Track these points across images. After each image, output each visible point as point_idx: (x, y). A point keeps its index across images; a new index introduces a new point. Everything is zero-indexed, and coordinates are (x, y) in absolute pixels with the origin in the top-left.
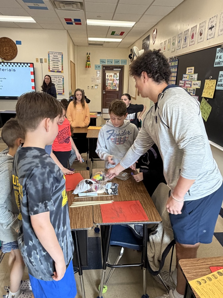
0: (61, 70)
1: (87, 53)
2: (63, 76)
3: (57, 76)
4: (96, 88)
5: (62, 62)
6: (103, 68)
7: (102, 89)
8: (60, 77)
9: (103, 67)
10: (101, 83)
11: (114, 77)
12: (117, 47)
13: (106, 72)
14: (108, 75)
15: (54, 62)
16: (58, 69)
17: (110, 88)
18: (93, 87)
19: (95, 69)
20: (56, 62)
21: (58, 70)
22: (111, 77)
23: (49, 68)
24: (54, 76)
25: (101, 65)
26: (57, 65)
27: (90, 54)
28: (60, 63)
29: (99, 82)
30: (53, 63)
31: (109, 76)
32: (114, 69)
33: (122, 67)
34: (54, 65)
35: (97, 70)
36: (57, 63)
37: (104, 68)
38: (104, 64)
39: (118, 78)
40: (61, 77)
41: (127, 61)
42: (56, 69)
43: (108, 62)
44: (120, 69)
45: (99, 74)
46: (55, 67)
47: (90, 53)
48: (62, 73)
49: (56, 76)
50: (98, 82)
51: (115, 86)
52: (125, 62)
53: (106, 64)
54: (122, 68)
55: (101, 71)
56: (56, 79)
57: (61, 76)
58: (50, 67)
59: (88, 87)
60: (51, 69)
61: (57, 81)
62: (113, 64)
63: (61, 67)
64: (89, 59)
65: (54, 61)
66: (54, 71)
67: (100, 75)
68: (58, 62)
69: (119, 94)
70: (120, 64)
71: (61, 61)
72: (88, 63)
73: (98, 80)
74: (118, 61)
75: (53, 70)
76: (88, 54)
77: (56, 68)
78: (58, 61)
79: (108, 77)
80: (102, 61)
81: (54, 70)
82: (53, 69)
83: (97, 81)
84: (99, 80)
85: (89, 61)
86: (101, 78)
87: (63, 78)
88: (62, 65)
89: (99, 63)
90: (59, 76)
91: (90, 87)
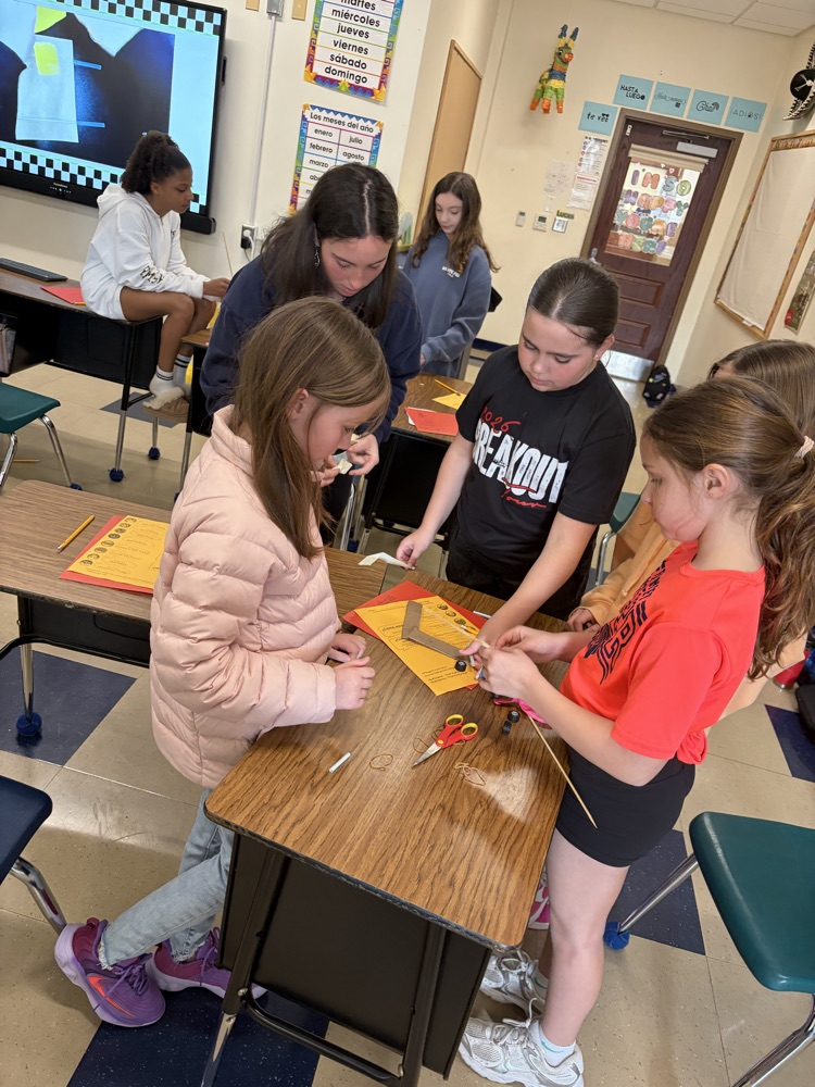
0: (373, 83)
1: (565, 28)
2: (381, 125)
3: (346, 119)
4: (559, 229)
5: (393, 32)
6: (626, 129)
7: (589, 241)
8: (361, 122)
9: (629, 120)
10: (590, 206)
11: (667, 188)
12: (732, 23)
13: (632, 154)
14: (636, 173)
15: (347, 24)
16: (356, 71)
17: (628, 245)
18: (542, 219)
19: (581, 128)
20: (358, 26)
21: (359, 79)
22: (654, 187)
23: (310, 62)
24: (331, 116)
25: (620, 107)
26: (360, 50)
27: (574, 36)
28: (379, 37)
29: (585, 199)
30: (341, 29)
31: (642, 175)
32: (681, 146)
33: (730, 141)
34: (344, 46)
35: (589, 134)
36: (361, 33)
37: (629, 131)
38: (635, 106)
39: (687, 199)
40: (363, 128)
41: (768, 110)
42: (345, 68)
43: (660, 96)
44: (712, 152)
45: (596, 158)
46: (342, 60)
47: (577, 30)
48: (377, 102)
49: (339, 117)
50: (578, 199)
51: (661, 238)
52: (753, 113)
53: (649, 108)
54: (726, 144)
55: (609, 144)
56: (335, 133)
57: (369, 123)
58: (318, 54)
59: (522, 214)
60: (319, 69)
61: (341, 148)
62: (686, 115)
63: (381, 65)
64: (566, 62)
65: (346, 15)
66: (332, 84)
67: (597, 162)
68: (365, 27)
69: (667, 286)
70: (722, 122)
71: (386, 25)
72: (555, 83)
73: (579, 187)
74: (716, 105)
75: (330, 76)
76: (569, 32)
77: (351, 63)
78: (371, 22)
79: (634, 182)
80: (629, 90)
81: (335, 72)
82: (328, 70)
83: (575, 193)
84: (584, 189)
85: (562, 76)
86: (598, 179)
87: (379, 136)
88: (388, 51)
89: (608, 97)
90: (354, 120)
91: (530, 219)
